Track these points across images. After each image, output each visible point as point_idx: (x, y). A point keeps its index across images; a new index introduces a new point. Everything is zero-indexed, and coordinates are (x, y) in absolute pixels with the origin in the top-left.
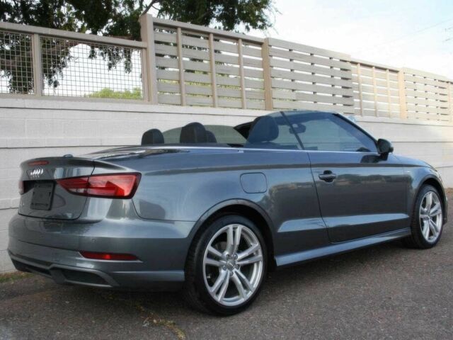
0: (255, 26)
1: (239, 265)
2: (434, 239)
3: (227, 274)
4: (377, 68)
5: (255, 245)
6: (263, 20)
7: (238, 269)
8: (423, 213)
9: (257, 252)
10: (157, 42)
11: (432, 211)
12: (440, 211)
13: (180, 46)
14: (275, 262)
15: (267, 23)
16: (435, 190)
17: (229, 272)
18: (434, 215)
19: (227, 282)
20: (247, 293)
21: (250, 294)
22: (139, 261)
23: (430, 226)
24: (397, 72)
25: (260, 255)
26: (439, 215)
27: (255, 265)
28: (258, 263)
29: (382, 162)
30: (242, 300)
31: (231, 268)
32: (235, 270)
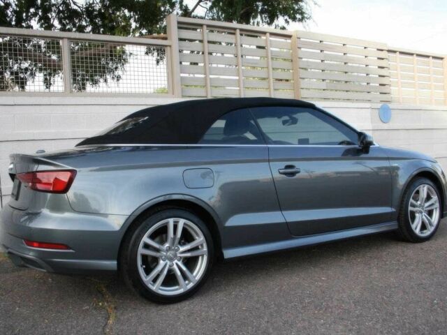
0: (294, 19)
1: (181, 257)
2: (427, 233)
3: (166, 265)
4: (418, 55)
5: (200, 239)
6: (302, 13)
7: (179, 261)
8: (413, 206)
9: (202, 245)
10: (181, 40)
11: (427, 204)
12: (437, 205)
13: (206, 42)
14: (222, 254)
15: (306, 16)
16: (431, 184)
17: (169, 263)
18: (430, 208)
19: (165, 272)
20: (187, 285)
21: (191, 285)
22: (71, 251)
23: (423, 220)
24: (442, 59)
25: (205, 249)
26: (436, 208)
27: (200, 258)
28: (203, 256)
29: (364, 156)
30: (181, 291)
31: (171, 260)
32: (176, 261)
